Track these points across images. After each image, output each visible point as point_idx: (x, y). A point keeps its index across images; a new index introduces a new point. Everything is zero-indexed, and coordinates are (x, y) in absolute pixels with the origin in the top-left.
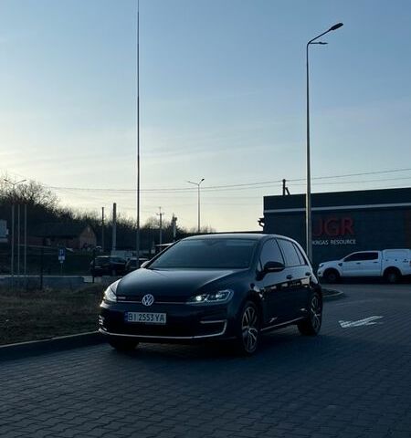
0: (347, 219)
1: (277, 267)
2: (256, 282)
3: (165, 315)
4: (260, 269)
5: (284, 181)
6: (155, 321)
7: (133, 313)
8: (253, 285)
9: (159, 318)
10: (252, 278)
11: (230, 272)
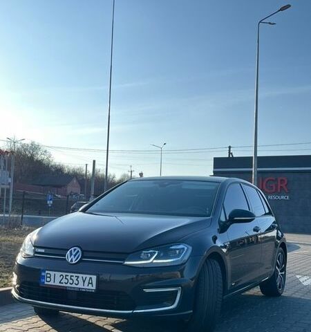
0: (282, 178)
1: (244, 216)
2: (219, 236)
3: (94, 278)
4: (223, 219)
5: (230, 147)
6: (80, 286)
7: (52, 273)
8: (215, 239)
9: (86, 282)
10: (214, 230)
11: (186, 221)
